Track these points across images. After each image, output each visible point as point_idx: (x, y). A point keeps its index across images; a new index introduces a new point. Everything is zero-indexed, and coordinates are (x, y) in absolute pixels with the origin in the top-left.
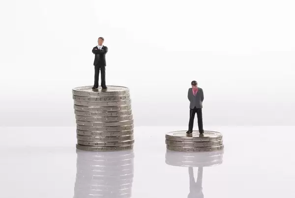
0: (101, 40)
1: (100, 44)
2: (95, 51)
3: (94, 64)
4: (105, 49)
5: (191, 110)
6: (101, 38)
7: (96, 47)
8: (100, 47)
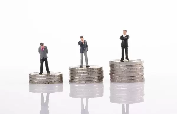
0: (125, 31)
1: (125, 34)
2: (122, 38)
3: (121, 46)
4: (127, 37)
5: (41, 60)
6: (125, 30)
7: (122, 36)
8: (124, 36)
